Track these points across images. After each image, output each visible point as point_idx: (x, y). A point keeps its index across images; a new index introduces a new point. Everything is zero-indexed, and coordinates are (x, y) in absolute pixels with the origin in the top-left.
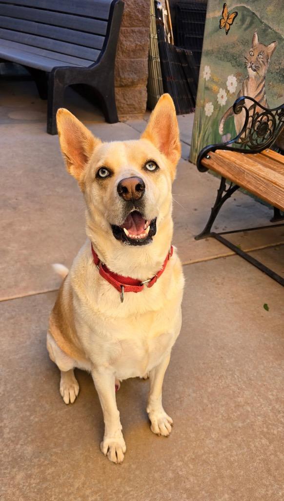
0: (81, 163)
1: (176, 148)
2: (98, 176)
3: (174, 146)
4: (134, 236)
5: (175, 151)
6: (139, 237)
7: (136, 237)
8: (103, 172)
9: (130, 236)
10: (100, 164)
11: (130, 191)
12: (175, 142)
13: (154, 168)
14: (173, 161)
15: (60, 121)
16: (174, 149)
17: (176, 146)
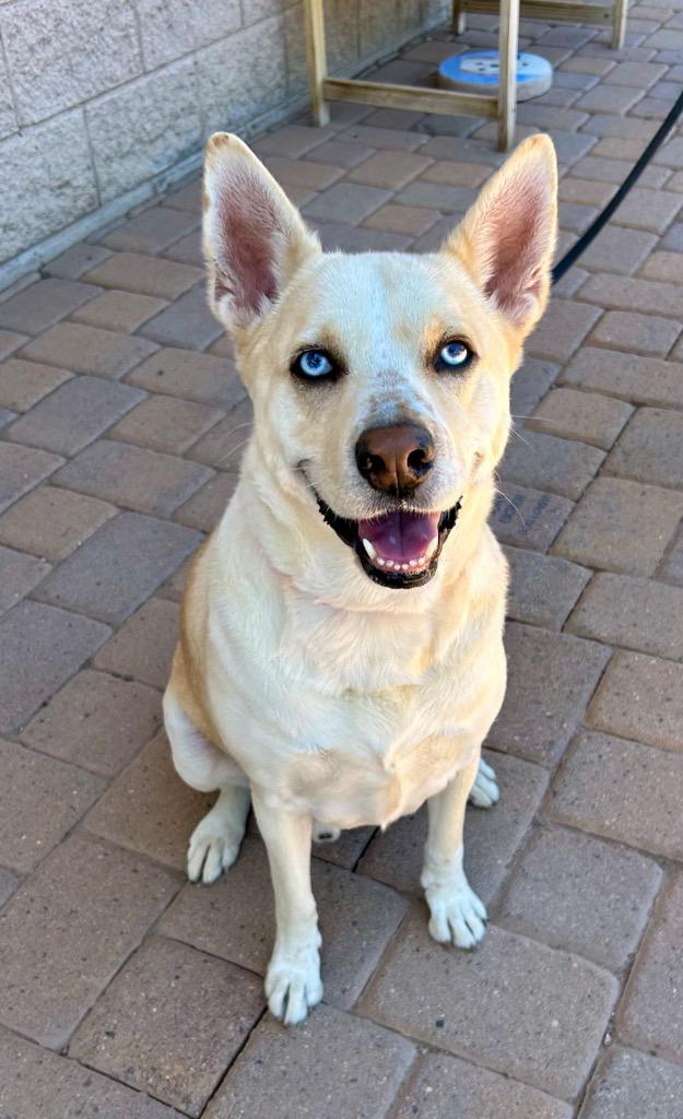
8: (314, 363)
9: (379, 563)
11: (393, 467)
12: (535, 273)
13: (462, 356)
14: (518, 324)
15: (212, 167)
16: (529, 289)
17: (537, 283)
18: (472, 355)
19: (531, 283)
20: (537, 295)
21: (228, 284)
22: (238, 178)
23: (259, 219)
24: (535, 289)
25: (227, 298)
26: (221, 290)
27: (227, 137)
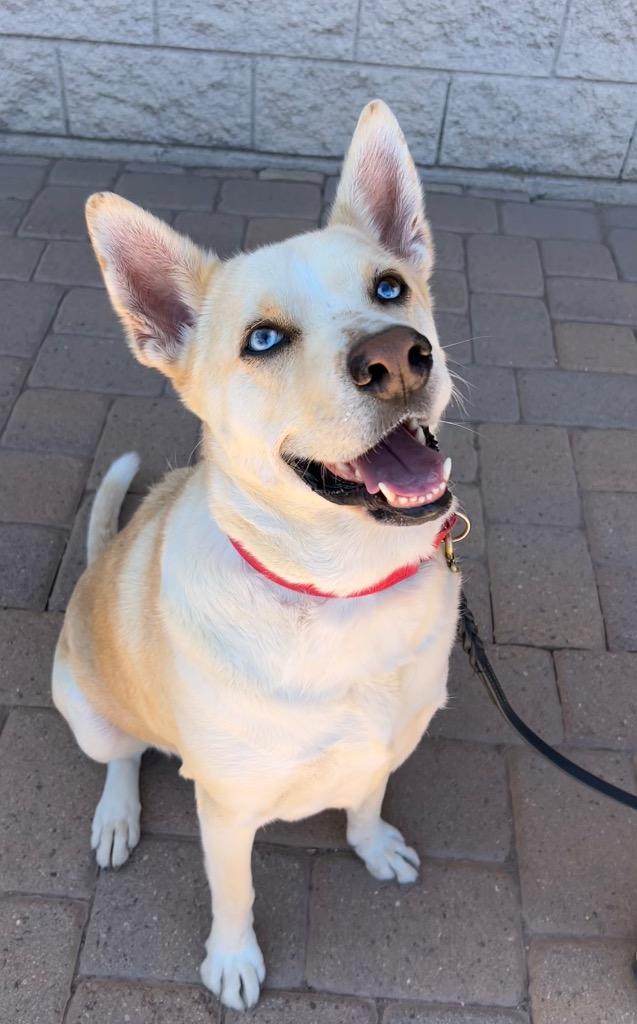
12: (413, 224)
15: (97, 229)
16: (414, 240)
19: (413, 234)
20: (422, 243)
21: (147, 331)
22: (122, 231)
23: (154, 261)
24: (418, 238)
25: (150, 343)
26: (143, 338)
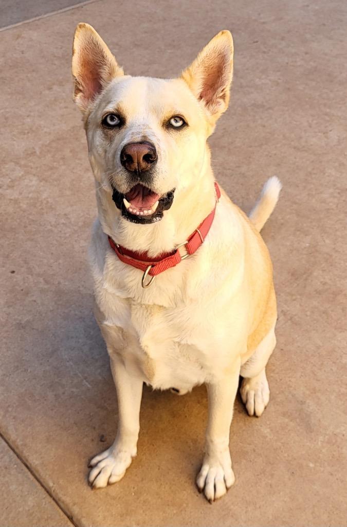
0: (92, 91)
1: (223, 97)
2: (104, 122)
3: (221, 94)
4: (135, 211)
5: (221, 101)
6: (142, 213)
7: (138, 213)
8: (112, 119)
9: (131, 210)
10: (110, 108)
11: (136, 161)
12: (223, 91)
13: (180, 123)
14: (214, 113)
15: (78, 37)
16: (221, 97)
17: (224, 94)
18: (185, 124)
20: (224, 100)
22: (88, 42)
25: (80, 95)
26: (77, 90)
27: (84, 25)
